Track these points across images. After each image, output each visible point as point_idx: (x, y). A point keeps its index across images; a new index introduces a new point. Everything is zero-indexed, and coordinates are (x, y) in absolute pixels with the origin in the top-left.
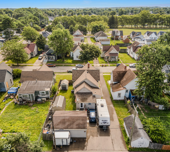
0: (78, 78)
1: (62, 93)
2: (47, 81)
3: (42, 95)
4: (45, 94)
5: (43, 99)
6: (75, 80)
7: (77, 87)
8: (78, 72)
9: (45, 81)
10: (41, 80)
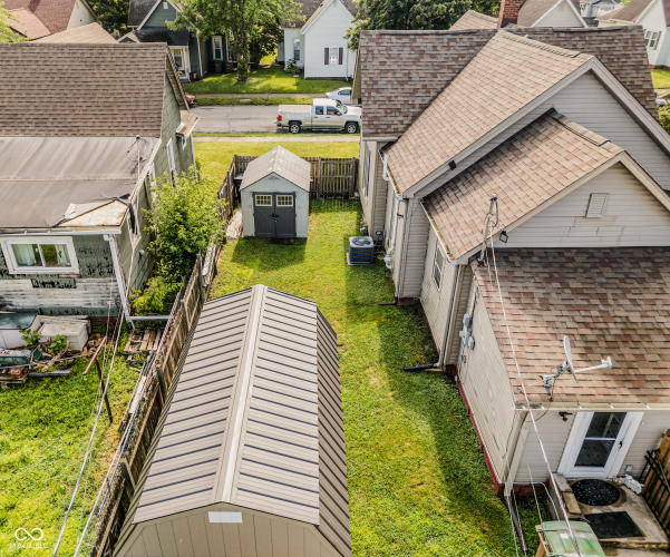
0: (424, 107)
1: (264, 268)
2: (103, 141)
3: (41, 283)
4: (75, 268)
5: (50, 330)
6: (400, 133)
7: (452, 184)
8: (422, 53)
9: (79, 142)
10: (42, 124)
